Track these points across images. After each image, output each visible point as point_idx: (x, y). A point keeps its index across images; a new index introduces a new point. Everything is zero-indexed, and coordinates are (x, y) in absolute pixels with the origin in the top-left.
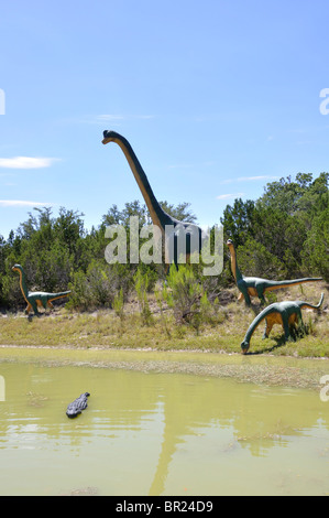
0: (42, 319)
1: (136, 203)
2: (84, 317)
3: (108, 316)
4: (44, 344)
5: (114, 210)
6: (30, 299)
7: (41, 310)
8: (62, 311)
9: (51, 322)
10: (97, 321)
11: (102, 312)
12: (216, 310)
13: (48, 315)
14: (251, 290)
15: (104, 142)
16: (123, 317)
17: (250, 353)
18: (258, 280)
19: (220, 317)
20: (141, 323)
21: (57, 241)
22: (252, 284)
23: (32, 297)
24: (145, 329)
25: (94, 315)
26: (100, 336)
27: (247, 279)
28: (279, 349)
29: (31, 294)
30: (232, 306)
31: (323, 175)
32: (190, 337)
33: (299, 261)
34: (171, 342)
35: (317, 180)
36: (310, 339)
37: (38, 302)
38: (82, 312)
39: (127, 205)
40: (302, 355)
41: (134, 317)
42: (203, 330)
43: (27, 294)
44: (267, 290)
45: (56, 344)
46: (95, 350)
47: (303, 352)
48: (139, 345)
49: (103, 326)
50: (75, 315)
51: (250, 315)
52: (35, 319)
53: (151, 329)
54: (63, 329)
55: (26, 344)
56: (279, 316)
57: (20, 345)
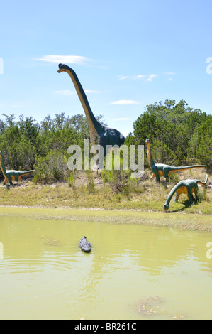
0: (16, 188)
1: (63, 114)
2: (47, 188)
3: (64, 187)
4: (24, 205)
5: (48, 118)
6: (6, 174)
7: (14, 182)
8: (30, 183)
9: (23, 190)
10: (57, 190)
11: (59, 184)
12: (138, 184)
13: (20, 185)
14: (160, 172)
15: (59, 72)
16: (74, 188)
17: (169, 212)
18: (165, 166)
19: (141, 189)
20: (88, 192)
21: (23, 137)
22: (161, 168)
23: (9, 173)
24: (91, 196)
25: (53, 186)
26: (60, 200)
27: (158, 165)
28: (188, 209)
29: (8, 171)
30: (148, 182)
31: (181, 102)
32: (124, 201)
33: (186, 155)
34: (112, 204)
35: (178, 105)
36: (206, 203)
37: (13, 177)
38: (45, 184)
39: (57, 115)
40: (205, 214)
41: (83, 188)
42: (132, 197)
43: (5, 171)
44: (171, 172)
45: (32, 205)
46: (60, 209)
47: (204, 211)
48: (91, 206)
49: (61, 194)
50: (40, 186)
51: (161, 188)
52: (11, 188)
53: (96, 196)
54: (33, 195)
55: (9, 204)
56: (185, 188)
57: (5, 205)
